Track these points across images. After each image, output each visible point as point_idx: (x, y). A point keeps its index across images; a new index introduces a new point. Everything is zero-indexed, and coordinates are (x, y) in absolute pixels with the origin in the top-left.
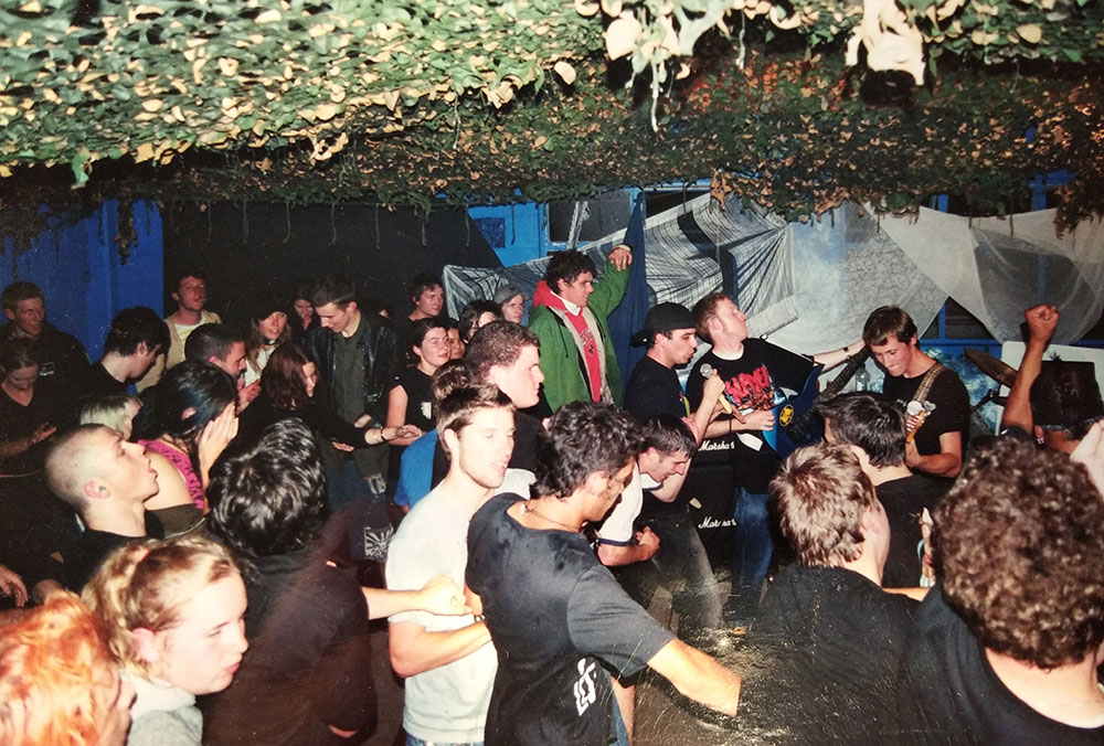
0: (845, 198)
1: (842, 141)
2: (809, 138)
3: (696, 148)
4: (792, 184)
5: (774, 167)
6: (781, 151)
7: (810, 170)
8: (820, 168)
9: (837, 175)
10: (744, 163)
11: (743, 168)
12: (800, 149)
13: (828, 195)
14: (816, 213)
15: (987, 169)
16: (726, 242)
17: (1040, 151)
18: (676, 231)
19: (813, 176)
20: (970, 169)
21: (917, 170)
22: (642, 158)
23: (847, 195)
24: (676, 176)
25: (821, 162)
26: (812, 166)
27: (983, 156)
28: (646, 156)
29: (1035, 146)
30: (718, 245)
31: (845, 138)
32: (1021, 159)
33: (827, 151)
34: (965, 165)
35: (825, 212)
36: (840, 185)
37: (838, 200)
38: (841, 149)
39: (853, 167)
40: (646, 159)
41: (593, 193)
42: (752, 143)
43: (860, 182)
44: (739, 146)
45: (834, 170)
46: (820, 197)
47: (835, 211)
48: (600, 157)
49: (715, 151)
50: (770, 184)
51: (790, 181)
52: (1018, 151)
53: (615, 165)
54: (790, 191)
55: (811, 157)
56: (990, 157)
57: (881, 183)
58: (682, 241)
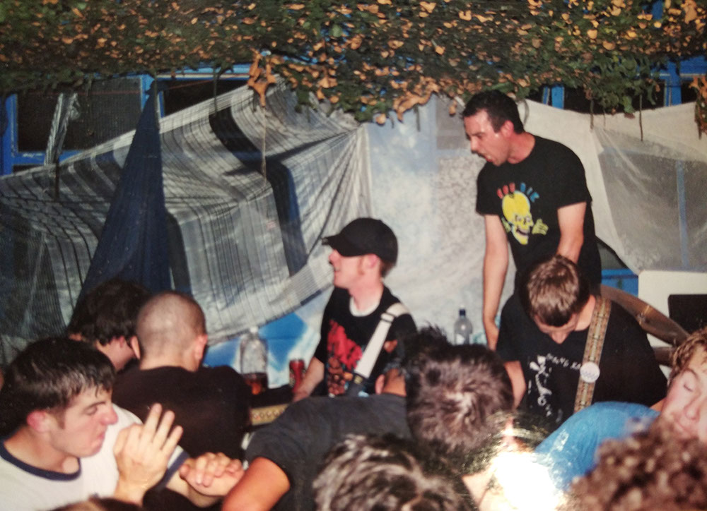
0: (434, 92)
1: (423, 15)
2: (380, 11)
3: (225, 22)
4: (362, 72)
5: (337, 49)
6: (344, 28)
7: (385, 54)
8: (399, 51)
9: (420, 60)
10: (295, 44)
11: (295, 50)
12: (368, 25)
13: (411, 88)
14: (396, 111)
15: (608, 54)
16: (278, 150)
17: (670, 31)
18: (205, 135)
19: (388, 63)
20: (587, 56)
21: (522, 55)
22: (148, 33)
23: (435, 87)
24: (202, 60)
25: (399, 44)
26: (388, 49)
27: (602, 36)
28: (154, 31)
29: (664, 25)
30: (265, 154)
31: (426, 11)
32: (648, 43)
33: (405, 28)
34: (580, 49)
35: (408, 110)
36: (424, 75)
37: (425, 94)
38: (422, 25)
39: (440, 50)
40: (153, 35)
41: (80, 82)
42: (304, 16)
43: (450, 71)
44: (287, 20)
45: (416, 53)
46: (400, 91)
47: (420, 108)
48: (85, 32)
49: (254, 26)
50: (333, 73)
51: (360, 68)
52: (643, 32)
53: (108, 43)
54: (360, 82)
55: (384, 38)
56: (610, 38)
57: (477, 72)
58: (216, 148)
